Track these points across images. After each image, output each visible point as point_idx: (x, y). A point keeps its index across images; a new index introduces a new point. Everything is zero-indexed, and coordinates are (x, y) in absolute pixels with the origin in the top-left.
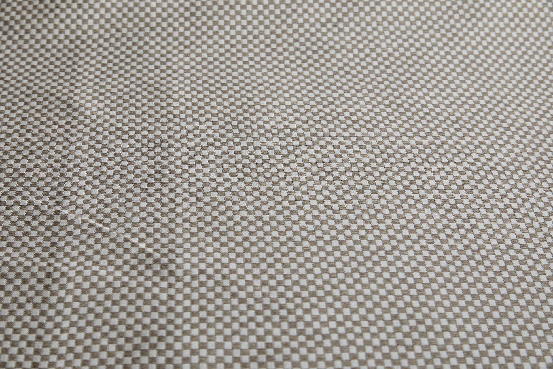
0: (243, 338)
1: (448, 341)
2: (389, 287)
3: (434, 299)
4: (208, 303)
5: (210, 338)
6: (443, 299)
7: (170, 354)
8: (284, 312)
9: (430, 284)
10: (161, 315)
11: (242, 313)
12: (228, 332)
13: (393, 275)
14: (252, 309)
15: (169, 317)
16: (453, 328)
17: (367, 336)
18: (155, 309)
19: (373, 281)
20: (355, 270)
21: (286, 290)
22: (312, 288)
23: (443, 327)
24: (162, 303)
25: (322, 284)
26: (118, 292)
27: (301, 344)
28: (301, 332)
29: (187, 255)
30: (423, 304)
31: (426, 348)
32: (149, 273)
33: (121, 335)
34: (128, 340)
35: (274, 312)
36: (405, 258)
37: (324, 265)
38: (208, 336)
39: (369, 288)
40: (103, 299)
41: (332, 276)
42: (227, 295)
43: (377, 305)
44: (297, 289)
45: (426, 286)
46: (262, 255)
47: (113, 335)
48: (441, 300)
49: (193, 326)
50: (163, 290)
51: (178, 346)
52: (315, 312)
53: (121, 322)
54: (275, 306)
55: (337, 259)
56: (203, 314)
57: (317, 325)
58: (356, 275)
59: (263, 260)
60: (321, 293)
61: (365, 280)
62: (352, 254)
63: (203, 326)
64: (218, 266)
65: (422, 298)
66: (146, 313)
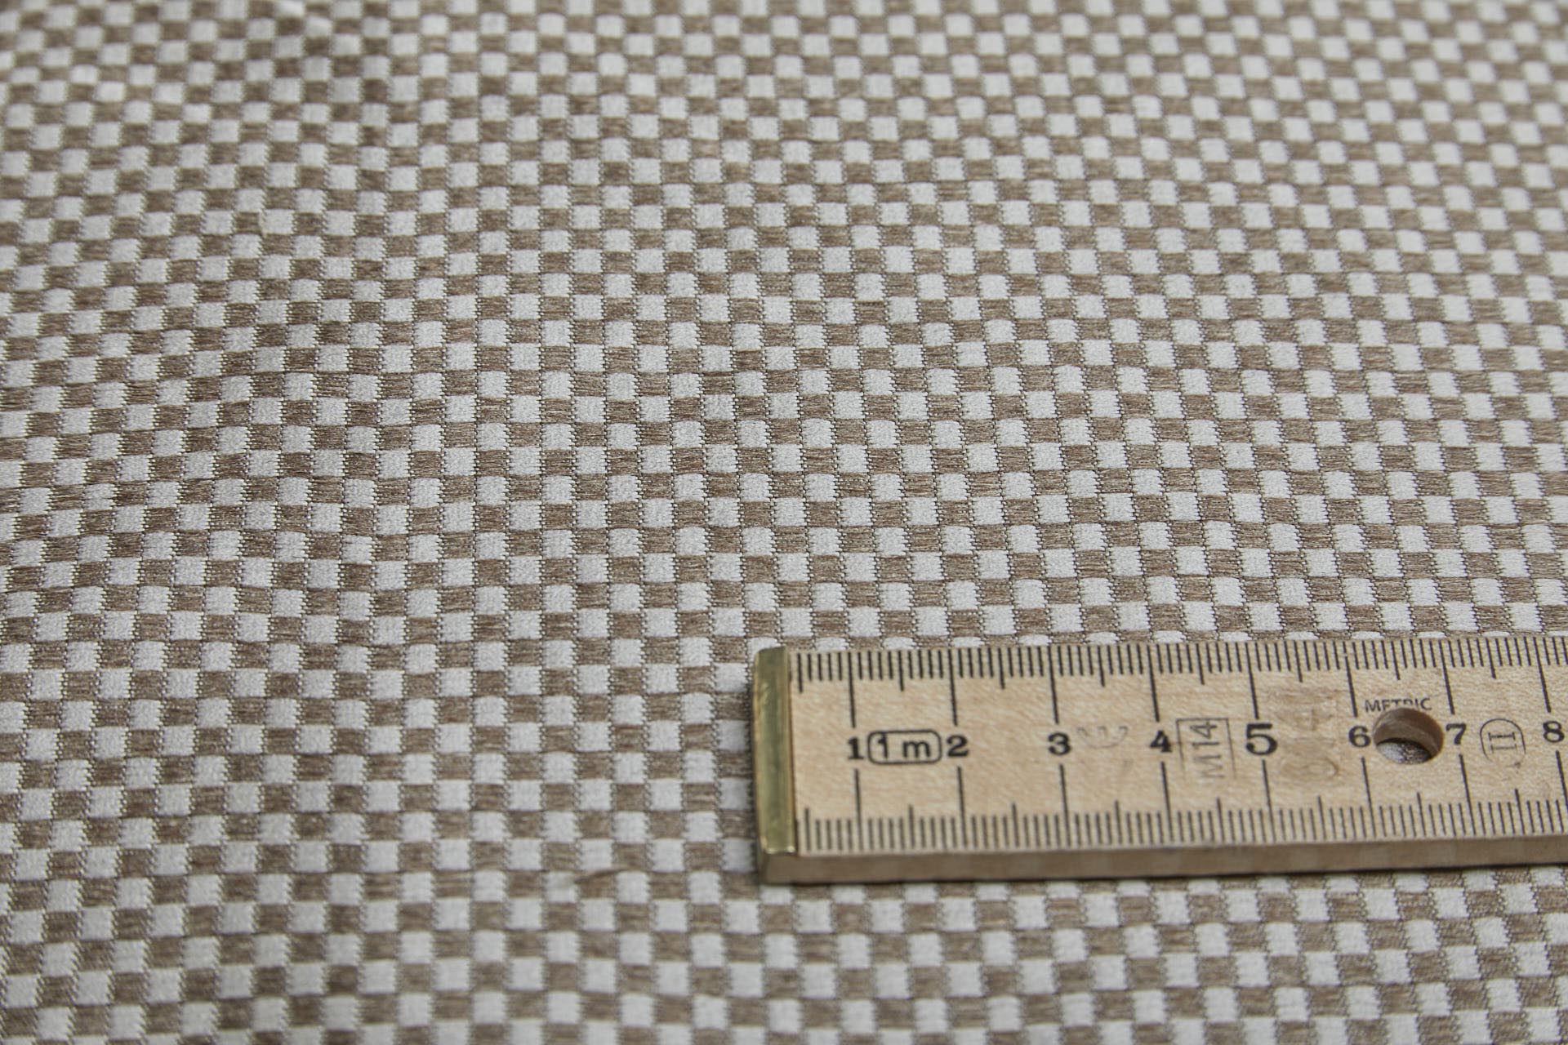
0: (647, 333)
1: (1434, 359)
2: (1214, 150)
3: (1383, 202)
4: (516, 203)
5: (521, 332)
6: (1421, 202)
7: (366, 388)
8: (805, 239)
9: (1369, 145)
10: (335, 245)
11: (643, 239)
12: (589, 307)
13: (1229, 107)
14: (685, 227)
15: (363, 255)
16: (1456, 308)
17: (1126, 331)
18: (308, 224)
19: (1155, 129)
20: (1086, 87)
21: (815, 157)
22: (917, 150)
23: (1416, 303)
24: (338, 200)
25: (954, 135)
26: (170, 163)
27: (872, 358)
28: (871, 312)
29: (436, 25)
30: (1344, 219)
31: (1347, 382)
32: (289, 91)
33: (178, 320)
34: (205, 338)
35: (769, 238)
36: (1278, 47)
37: (965, 66)
38: (513, 323)
39: (1137, 153)
40: (111, 189)
41: (994, 107)
42: (587, 172)
43: (1165, 216)
44: (859, 152)
45: (1356, 152)
46: (728, 26)
47: (151, 319)
48: (1411, 206)
49: (456, 286)
50: (340, 155)
51: (398, 359)
52: (928, 238)
53: (179, 273)
54: (773, 216)
55: (1017, 46)
56: (495, 242)
57: (932, 287)
58: (1090, 107)
59: (729, 46)
60: (950, 169)
61: (1122, 126)
62: (1075, 26)
63: (495, 286)
64: (554, 64)
65: (1341, 197)
66: (278, 238)
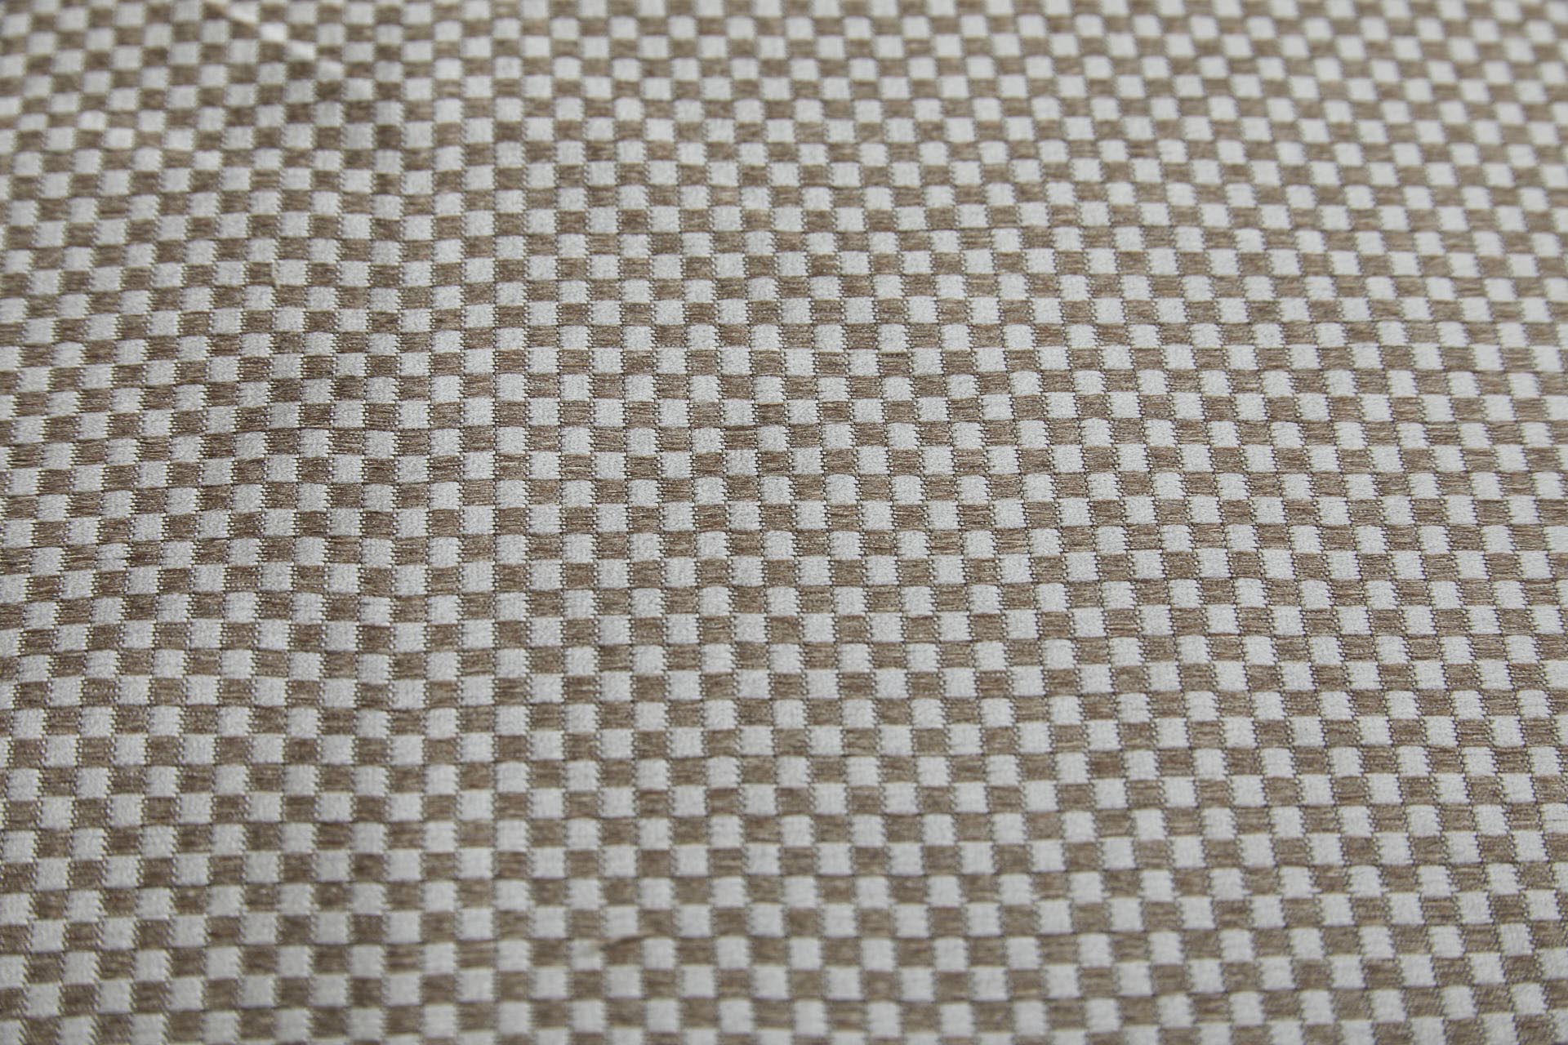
0: (667, 387)
1: (1465, 409)
2: (1241, 195)
3: (1412, 248)
4: (533, 252)
5: (539, 386)
6: (1451, 248)
7: (383, 444)
8: (827, 289)
9: (1398, 189)
10: (350, 297)
11: (662, 290)
12: (608, 360)
13: (1256, 151)
14: (705, 277)
15: (378, 307)
16: (1487, 357)
17: (1153, 383)
18: (322, 275)
19: (1180, 174)
20: (1110, 130)
21: (836, 203)
22: (940, 197)
23: (1446, 352)
24: (352, 250)
25: (977, 181)
26: (181, 211)
27: (896, 411)
28: (894, 364)
29: (450, 70)
30: (1373, 266)
31: (1377, 433)
32: (301, 137)
33: (190, 374)
34: (218, 393)
35: (790, 288)
36: (1304, 88)
37: (989, 110)
38: (531, 377)
39: (1163, 199)
40: (121, 239)
41: (1017, 151)
42: (605, 220)
43: (1192, 263)
44: (879, 199)
45: (1384, 196)
46: (746, 69)
47: (163, 373)
48: (1440, 252)
49: (474, 339)
50: (354, 203)
51: (414, 415)
52: (952, 287)
53: (191, 326)
54: (794, 265)
55: (1040, 88)
56: (512, 293)
57: (956, 337)
58: (1114, 151)
59: (748, 89)
60: (973, 216)
61: (1147, 171)
62: (1098, 68)
63: (512, 339)
64: (570, 110)
65: (1371, 244)
66: (291, 289)
